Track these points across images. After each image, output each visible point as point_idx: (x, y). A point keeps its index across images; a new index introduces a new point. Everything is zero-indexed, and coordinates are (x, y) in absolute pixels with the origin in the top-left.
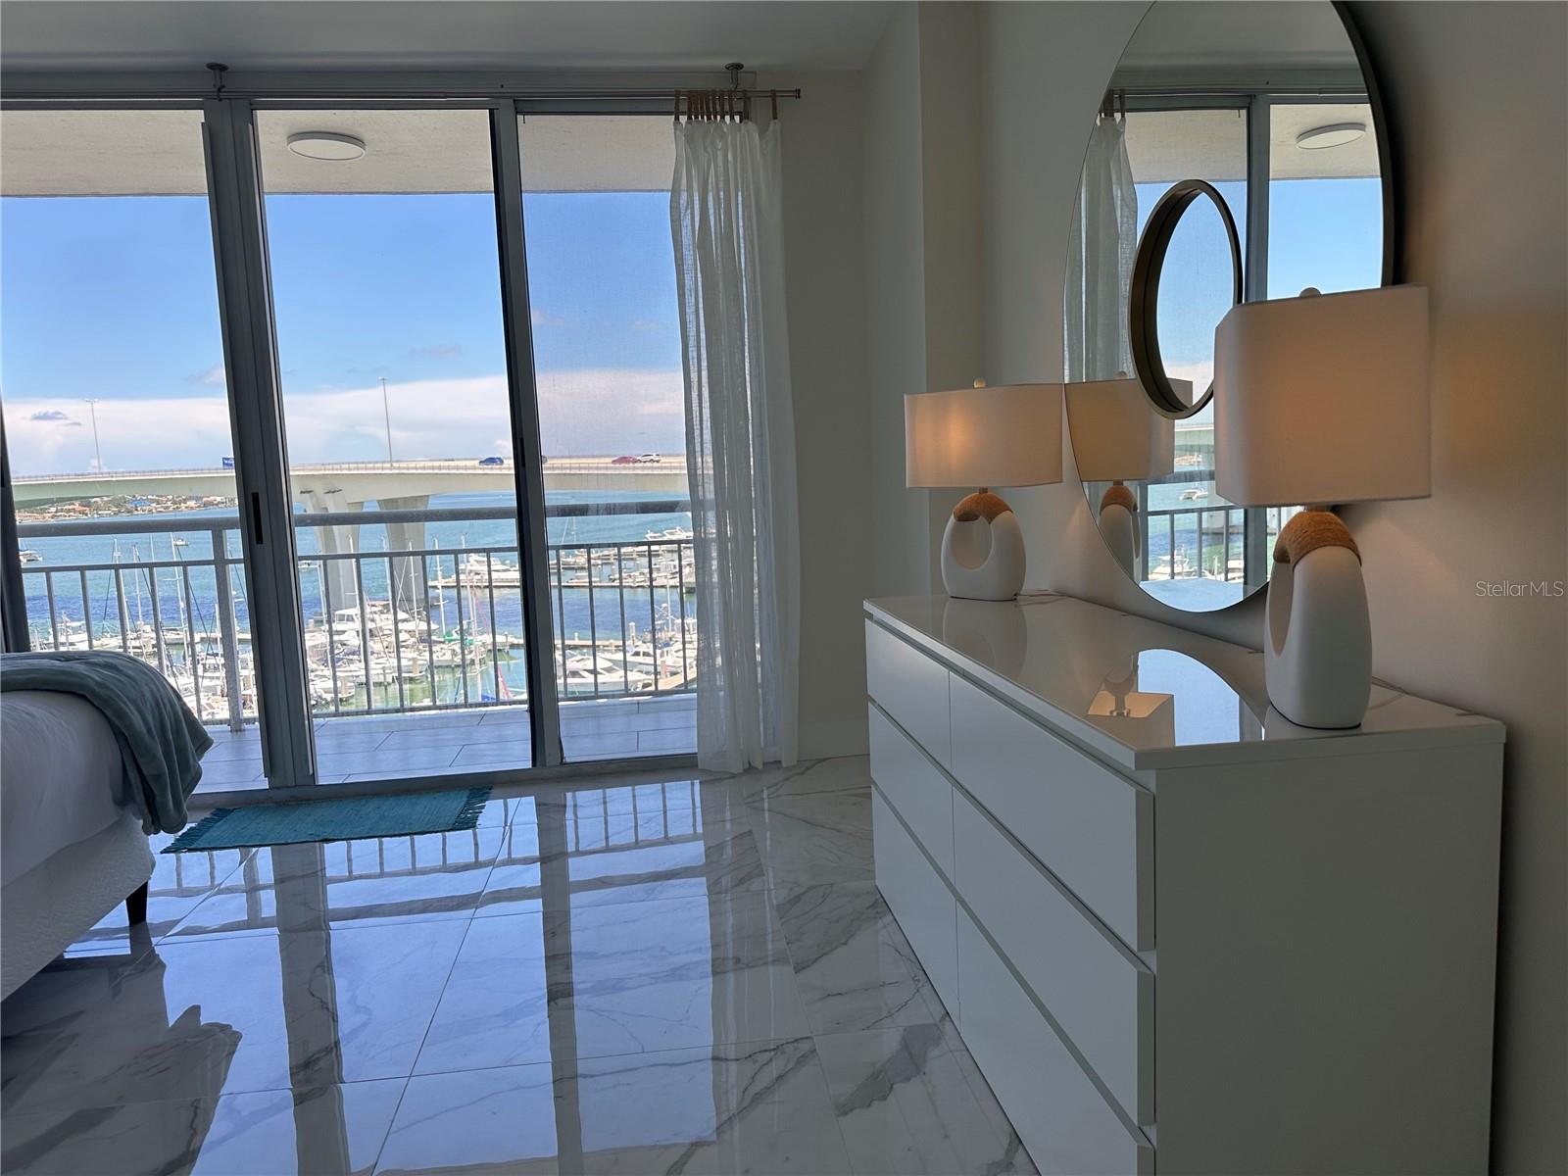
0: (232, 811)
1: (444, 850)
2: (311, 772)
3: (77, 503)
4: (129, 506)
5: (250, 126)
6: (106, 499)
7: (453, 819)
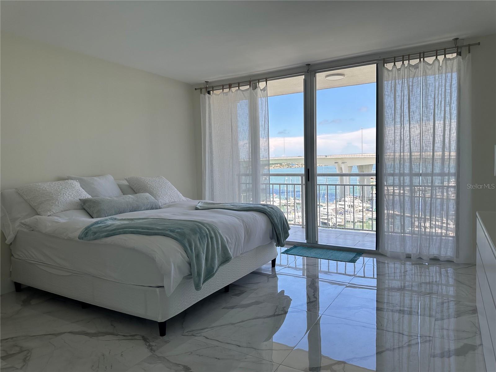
0: (297, 247)
1: (346, 266)
2: (317, 240)
3: (279, 164)
4: (291, 166)
5: (314, 78)
6: (285, 163)
7: (351, 259)
